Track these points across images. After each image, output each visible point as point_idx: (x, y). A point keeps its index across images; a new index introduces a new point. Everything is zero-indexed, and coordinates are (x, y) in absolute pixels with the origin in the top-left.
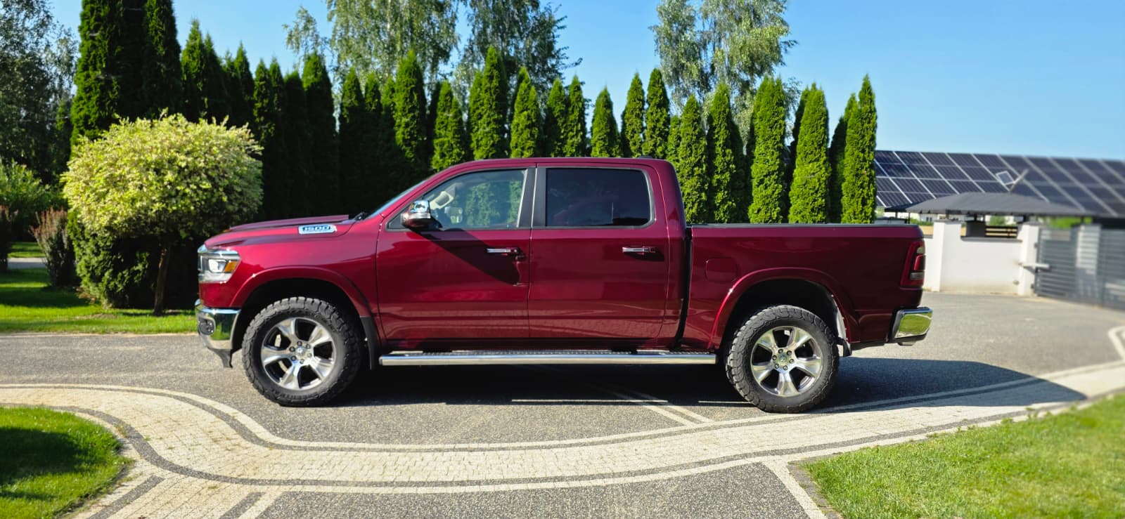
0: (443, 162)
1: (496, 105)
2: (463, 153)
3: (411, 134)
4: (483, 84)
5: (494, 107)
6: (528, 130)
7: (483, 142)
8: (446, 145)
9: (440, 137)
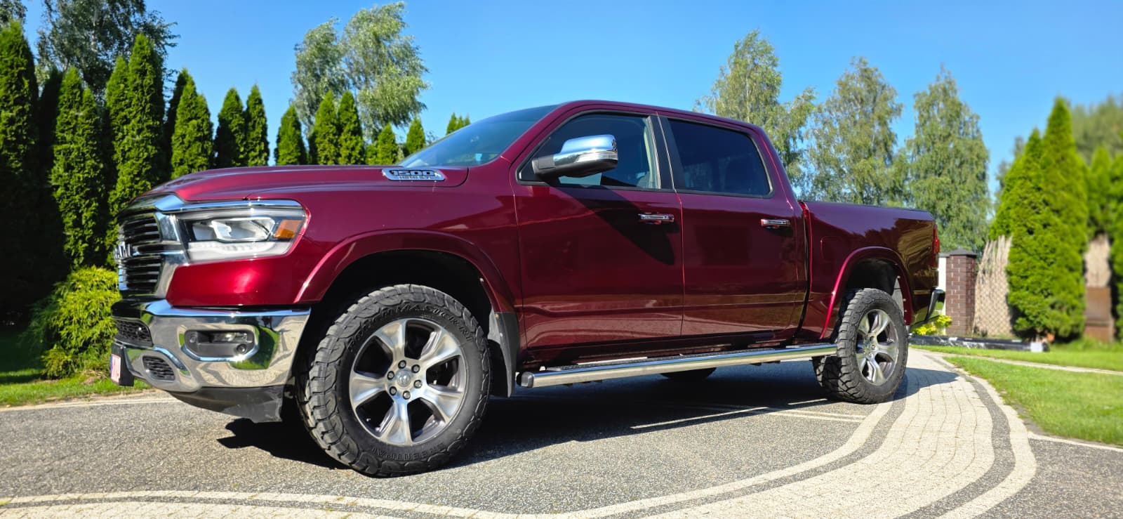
0: (70, 176)
1: (150, 108)
2: (102, 166)
3: (17, 135)
4: (130, 79)
5: (146, 111)
6: (198, 143)
7: (133, 153)
8: (75, 154)
9: (62, 143)
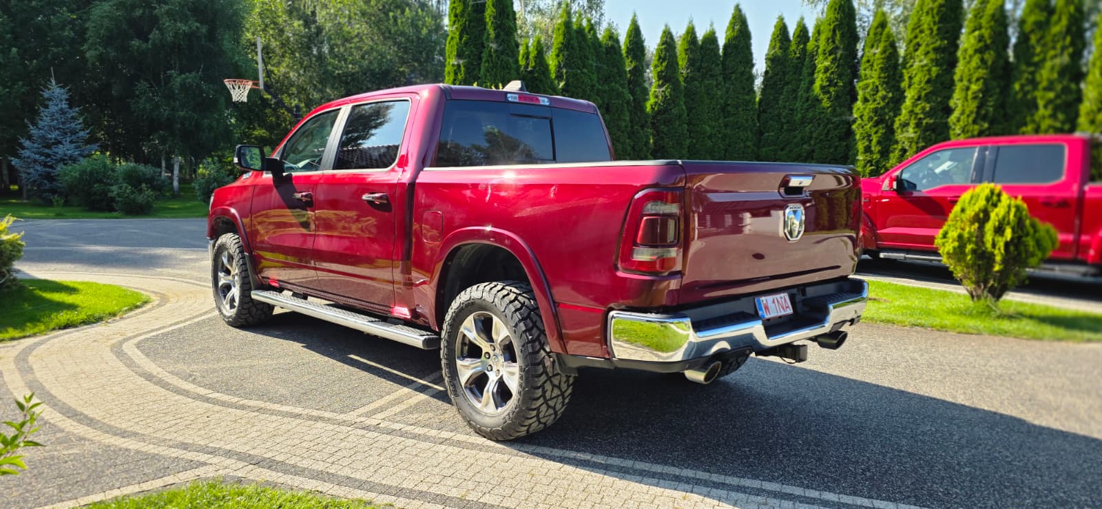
2: (890, 95)
3: (830, 80)
5: (935, 32)
7: (918, 78)
8: (871, 88)
